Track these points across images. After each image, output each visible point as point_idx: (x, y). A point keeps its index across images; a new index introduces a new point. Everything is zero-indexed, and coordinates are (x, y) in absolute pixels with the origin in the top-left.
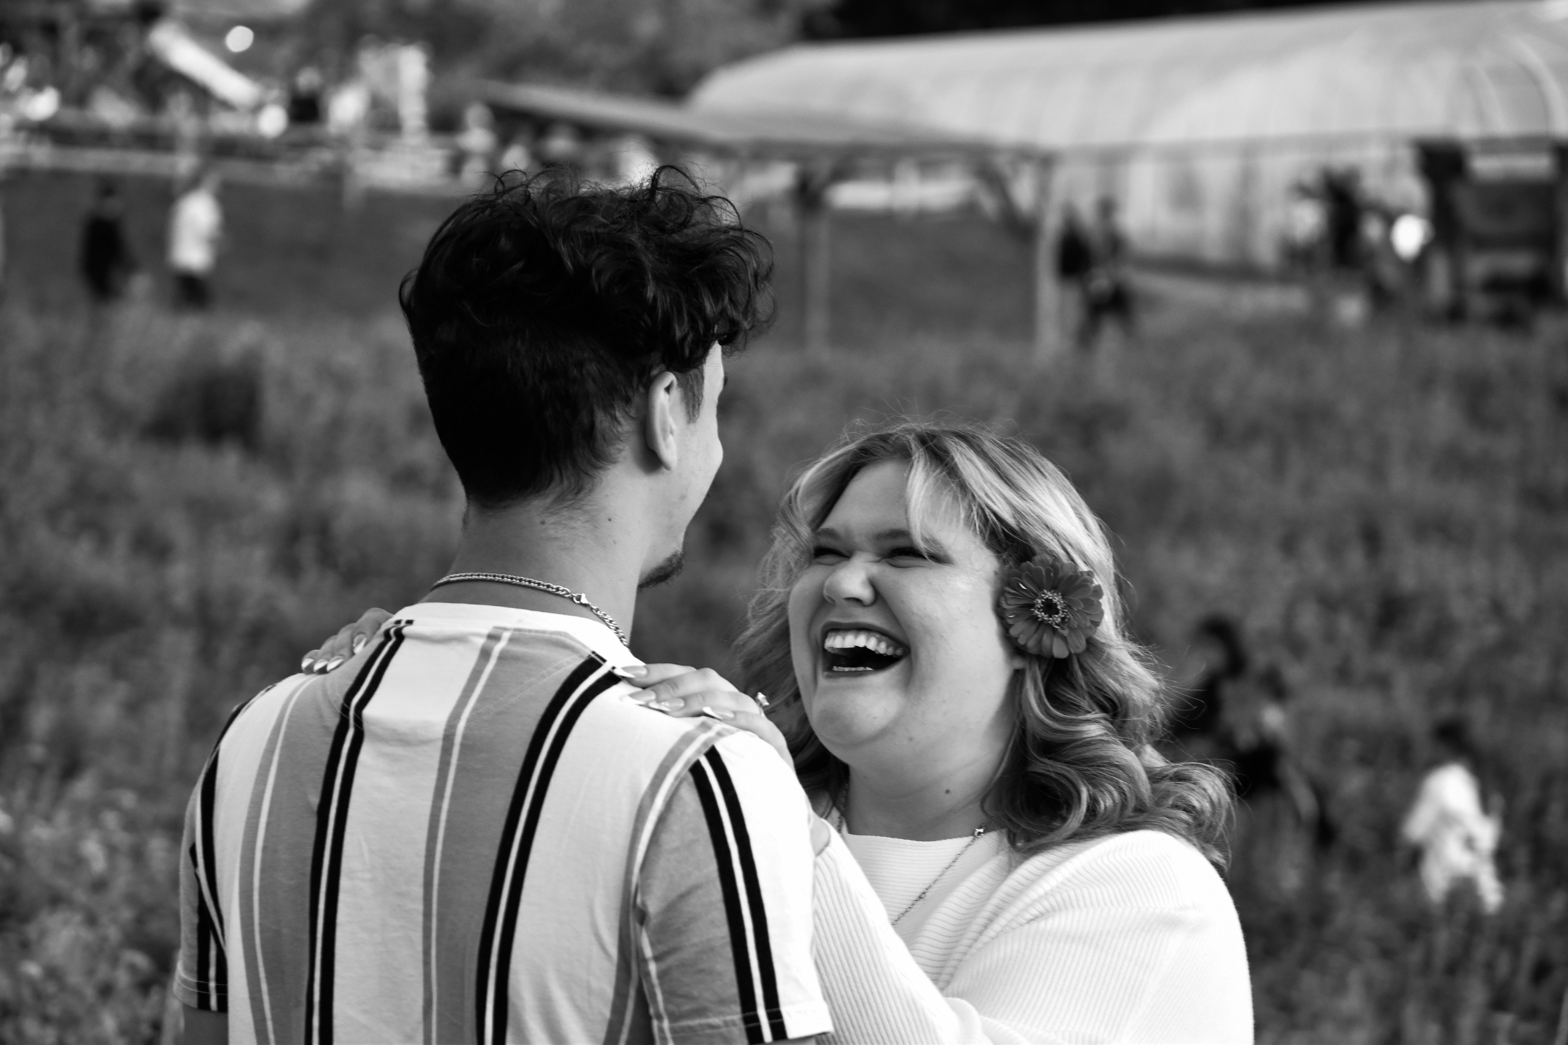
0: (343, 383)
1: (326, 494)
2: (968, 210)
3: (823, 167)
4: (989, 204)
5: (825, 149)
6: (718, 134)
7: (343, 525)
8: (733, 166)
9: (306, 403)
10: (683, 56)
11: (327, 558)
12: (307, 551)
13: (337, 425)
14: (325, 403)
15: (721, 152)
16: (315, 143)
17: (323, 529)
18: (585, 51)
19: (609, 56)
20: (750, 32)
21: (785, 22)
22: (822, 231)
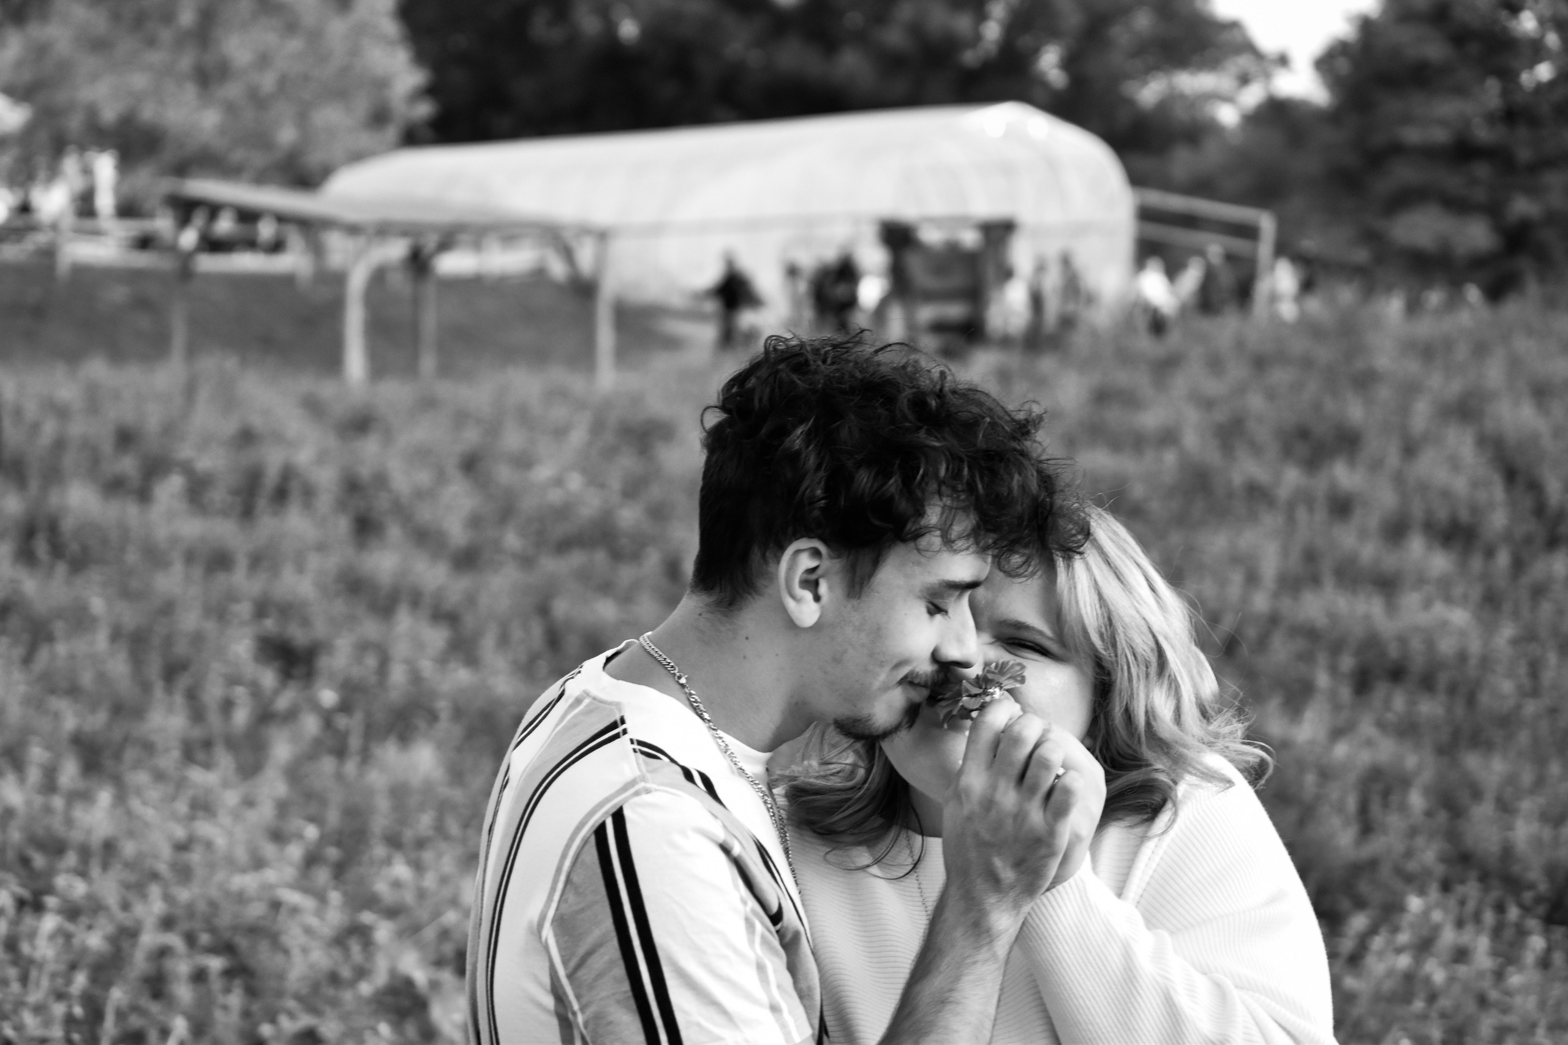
0: (62, 412)
1: (54, 499)
2: (539, 274)
3: (431, 242)
4: (558, 269)
5: (433, 227)
6: (351, 216)
7: (68, 525)
8: (361, 241)
9: (35, 428)
10: (314, 159)
11: (57, 550)
12: (41, 548)
13: (60, 445)
14: (49, 429)
15: (353, 230)
16: (33, 228)
17: (53, 528)
18: (238, 155)
19: (259, 159)
20: (365, 139)
21: (392, 133)
22: (430, 290)
